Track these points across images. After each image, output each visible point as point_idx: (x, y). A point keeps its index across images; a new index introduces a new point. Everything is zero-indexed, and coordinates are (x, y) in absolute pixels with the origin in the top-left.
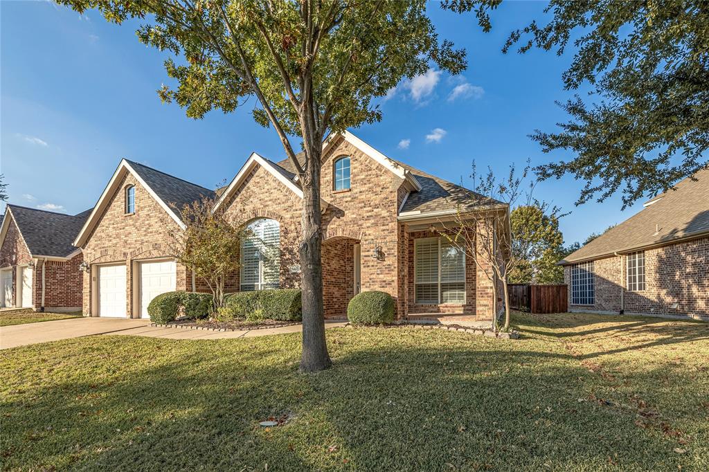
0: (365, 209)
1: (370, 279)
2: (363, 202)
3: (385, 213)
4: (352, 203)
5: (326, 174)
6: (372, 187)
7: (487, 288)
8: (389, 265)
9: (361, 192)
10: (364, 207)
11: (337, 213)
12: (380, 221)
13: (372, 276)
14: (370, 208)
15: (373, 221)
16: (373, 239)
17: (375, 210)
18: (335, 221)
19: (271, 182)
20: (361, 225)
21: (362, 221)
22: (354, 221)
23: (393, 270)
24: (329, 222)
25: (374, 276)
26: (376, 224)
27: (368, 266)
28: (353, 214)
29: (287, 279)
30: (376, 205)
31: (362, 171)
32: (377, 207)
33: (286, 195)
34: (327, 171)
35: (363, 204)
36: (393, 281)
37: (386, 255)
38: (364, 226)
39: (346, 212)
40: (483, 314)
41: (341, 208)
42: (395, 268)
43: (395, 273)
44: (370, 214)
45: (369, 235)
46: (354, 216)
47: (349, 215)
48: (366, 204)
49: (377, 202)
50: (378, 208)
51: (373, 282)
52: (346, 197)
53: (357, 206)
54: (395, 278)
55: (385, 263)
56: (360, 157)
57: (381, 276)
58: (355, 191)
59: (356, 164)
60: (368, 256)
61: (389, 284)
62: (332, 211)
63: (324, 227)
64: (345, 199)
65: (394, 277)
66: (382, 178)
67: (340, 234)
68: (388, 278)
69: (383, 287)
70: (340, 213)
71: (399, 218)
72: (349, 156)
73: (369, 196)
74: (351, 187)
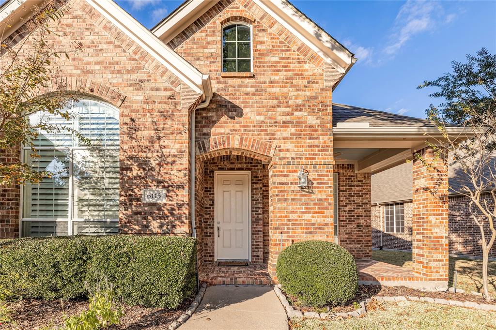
0: (279, 110)
1: (289, 220)
2: (277, 98)
3: (312, 120)
4: (257, 98)
5: (208, 43)
6: (292, 78)
7: (442, 237)
8: (321, 200)
9: (271, 82)
10: (278, 106)
11: (230, 110)
12: (303, 131)
13: (291, 216)
14: (288, 110)
15: (293, 130)
16: (293, 159)
17: (297, 114)
18: (226, 122)
19: (98, 28)
20: (273, 134)
21: (274, 128)
22: (260, 126)
23: (327, 208)
24: (215, 122)
25: (295, 216)
26: (298, 135)
27: (286, 200)
28: (259, 114)
29: (137, 213)
30: (298, 106)
31: (273, 49)
32: (299, 108)
33: (134, 59)
34: (210, 39)
35: (275, 102)
36: (327, 225)
37: (315, 184)
38: (278, 135)
39: (246, 110)
40: (437, 272)
41: (237, 103)
42: (330, 204)
43: (330, 212)
44: (288, 118)
45: (287, 150)
46: (262, 118)
47: (251, 115)
48: (281, 101)
49: (300, 102)
50: (301, 110)
51: (293, 224)
52: (246, 86)
53: (265, 102)
54: (330, 220)
55: (313, 196)
56: (270, 27)
57: (307, 216)
58: (260, 78)
59: (263, 37)
60: (287, 184)
61: (320, 229)
62: (221, 106)
63: (205, 130)
64: (243, 90)
65: (328, 217)
66: (306, 66)
67: (235, 143)
68: (318, 220)
69: (310, 233)
70: (234, 111)
71: (335, 130)
72: (251, 22)
73: (285, 90)
74: (252, 70)
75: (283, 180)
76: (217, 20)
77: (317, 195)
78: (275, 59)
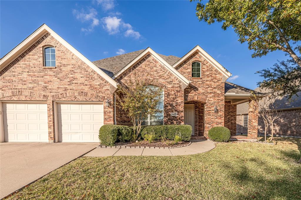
0: (209, 89)
1: (211, 121)
2: (208, 85)
3: (219, 92)
4: (202, 85)
5: (188, 68)
6: (213, 79)
7: (256, 126)
8: (221, 115)
9: (207, 80)
10: (209, 88)
11: (194, 89)
12: (216, 95)
13: (212, 120)
14: (212, 89)
15: (213, 95)
16: (213, 103)
17: (214, 90)
18: (193, 92)
19: (158, 66)
20: (207, 96)
21: (207, 94)
22: (203, 93)
23: (222, 117)
24: (190, 92)
25: (213, 120)
26: (214, 96)
27: (210, 115)
28: (203, 90)
29: (169, 119)
30: (214, 87)
31: (207, 71)
32: (215, 88)
33: (168, 75)
34: (188, 67)
35: (208, 86)
36: (222, 122)
37: (219, 111)
38: (208, 96)
39: (199, 89)
40: (254, 136)
41: (196, 86)
42: (223, 116)
43: (223, 118)
44: (212, 91)
45: (211, 101)
46: (204, 91)
47: (201, 90)
48: (209, 86)
49: (215, 86)
50: (215, 89)
51: (212, 122)
52: (199, 81)
53: (205, 86)
54: (223, 121)
55: (218, 114)
56: (207, 64)
57: (216, 120)
58: (203, 79)
59: (204, 67)
60: (211, 110)
61: (220, 123)
62: (191, 87)
63: (187, 95)
64: (198, 82)
65: (222, 120)
66: (217, 76)
67: (196, 99)
68: (220, 121)
69: (217, 125)
70: (196, 89)
71: (225, 95)
72: (201, 62)
73: (211, 83)
74: (201, 77)
75: (210, 109)
76: (191, 61)
77: (219, 114)
78: (208, 73)
